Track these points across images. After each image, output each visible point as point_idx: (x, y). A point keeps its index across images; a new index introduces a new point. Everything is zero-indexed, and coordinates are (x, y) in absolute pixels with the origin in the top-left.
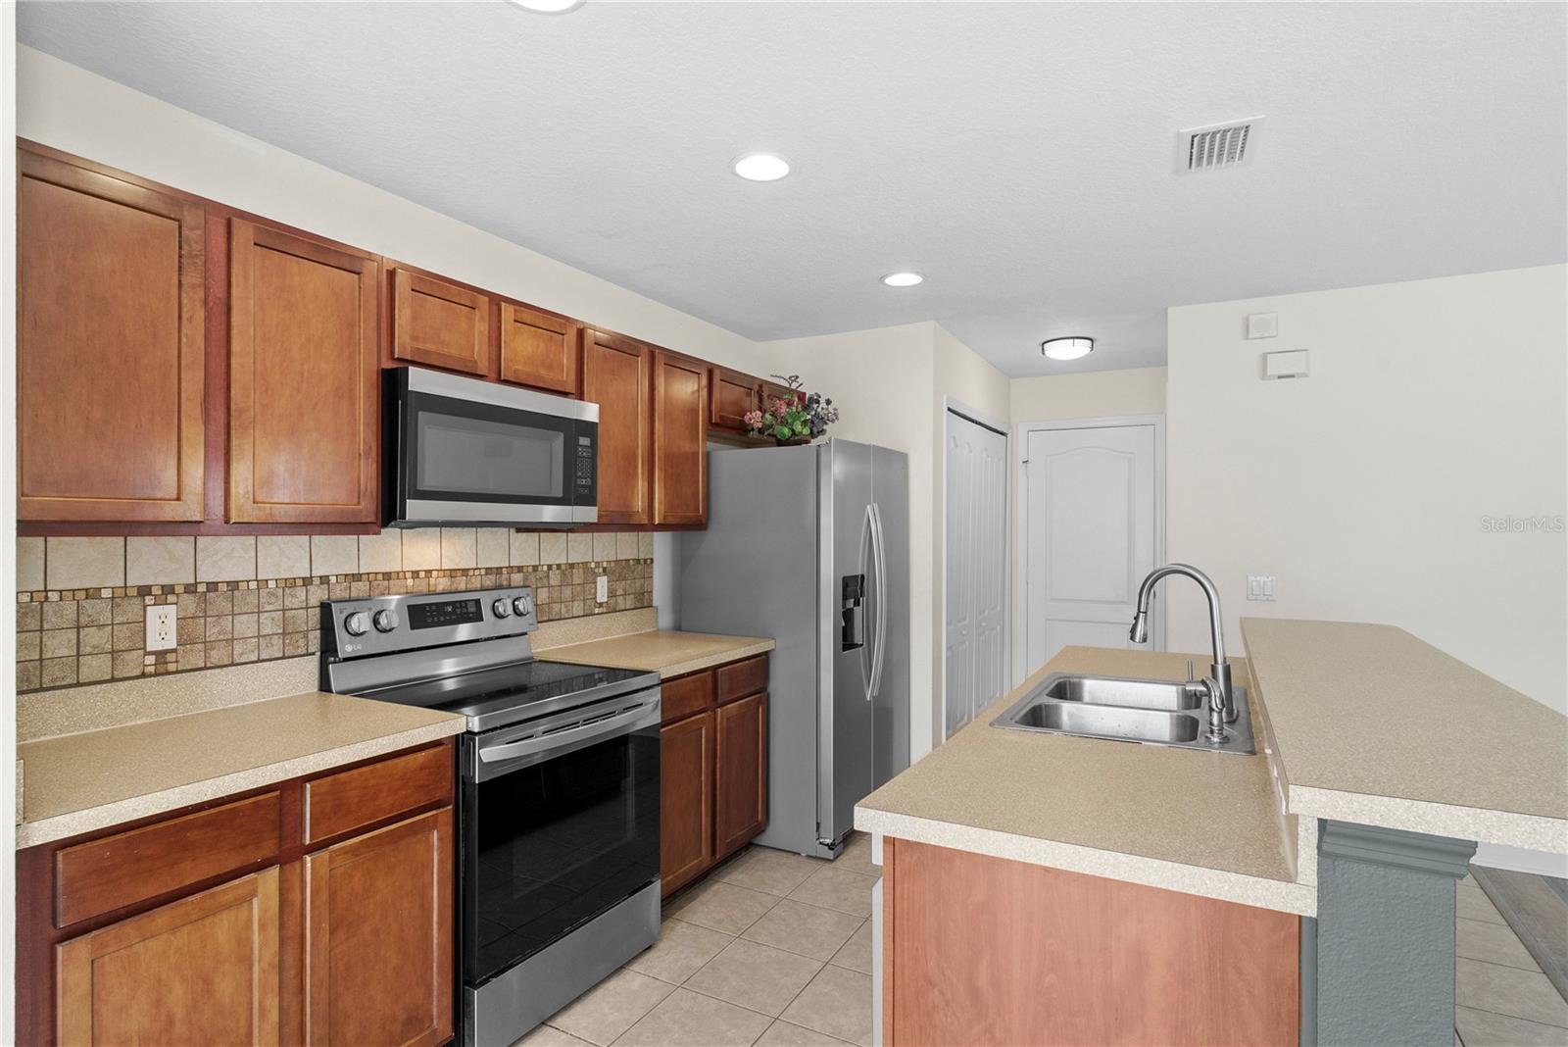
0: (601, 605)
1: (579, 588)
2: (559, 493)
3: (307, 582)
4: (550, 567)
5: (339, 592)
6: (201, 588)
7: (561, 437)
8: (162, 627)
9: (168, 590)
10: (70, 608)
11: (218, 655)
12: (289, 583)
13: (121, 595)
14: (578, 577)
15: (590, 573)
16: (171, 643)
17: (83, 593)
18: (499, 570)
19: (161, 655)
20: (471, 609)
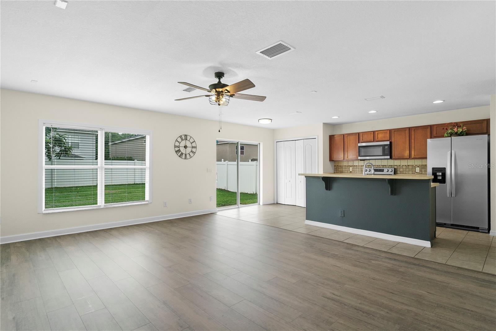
0: (417, 173)
1: (411, 169)
2: (382, 155)
3: (363, 166)
4: (403, 165)
5: (367, 167)
6: (354, 166)
7: (382, 147)
9: (351, 166)
13: (348, 166)
14: (410, 167)
15: (414, 167)
16: (351, 171)
17: (345, 166)
18: (392, 166)
19: (350, 171)
20: (382, 170)
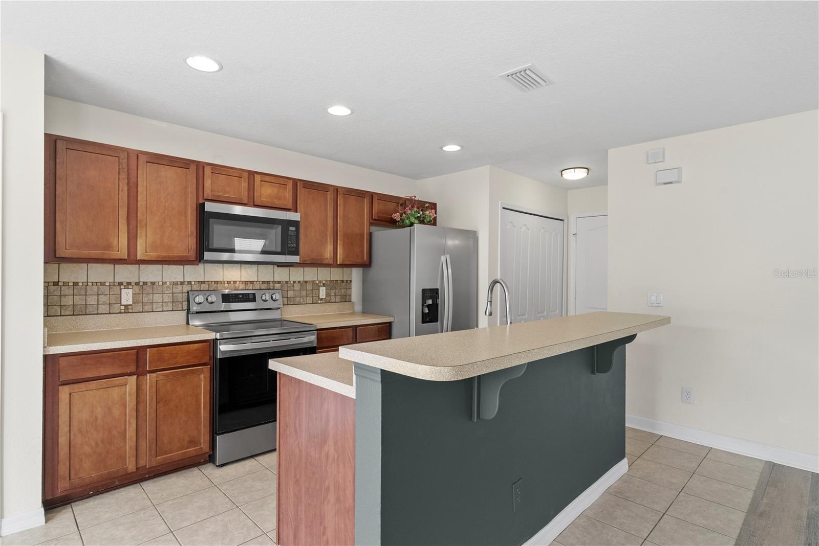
0: (322, 299)
1: (310, 292)
2: (279, 250)
3: (182, 283)
4: (294, 282)
5: (195, 287)
6: (141, 284)
7: (280, 228)
8: (127, 297)
9: (129, 284)
10: (95, 288)
11: (147, 308)
12: (175, 283)
13: (112, 285)
14: (309, 287)
15: (316, 286)
16: (131, 303)
17: (100, 284)
18: (268, 282)
19: (126, 306)
20: (251, 297)
